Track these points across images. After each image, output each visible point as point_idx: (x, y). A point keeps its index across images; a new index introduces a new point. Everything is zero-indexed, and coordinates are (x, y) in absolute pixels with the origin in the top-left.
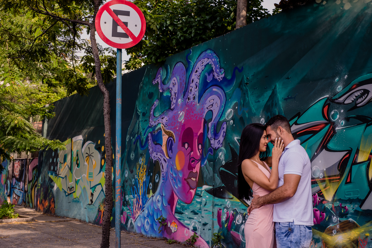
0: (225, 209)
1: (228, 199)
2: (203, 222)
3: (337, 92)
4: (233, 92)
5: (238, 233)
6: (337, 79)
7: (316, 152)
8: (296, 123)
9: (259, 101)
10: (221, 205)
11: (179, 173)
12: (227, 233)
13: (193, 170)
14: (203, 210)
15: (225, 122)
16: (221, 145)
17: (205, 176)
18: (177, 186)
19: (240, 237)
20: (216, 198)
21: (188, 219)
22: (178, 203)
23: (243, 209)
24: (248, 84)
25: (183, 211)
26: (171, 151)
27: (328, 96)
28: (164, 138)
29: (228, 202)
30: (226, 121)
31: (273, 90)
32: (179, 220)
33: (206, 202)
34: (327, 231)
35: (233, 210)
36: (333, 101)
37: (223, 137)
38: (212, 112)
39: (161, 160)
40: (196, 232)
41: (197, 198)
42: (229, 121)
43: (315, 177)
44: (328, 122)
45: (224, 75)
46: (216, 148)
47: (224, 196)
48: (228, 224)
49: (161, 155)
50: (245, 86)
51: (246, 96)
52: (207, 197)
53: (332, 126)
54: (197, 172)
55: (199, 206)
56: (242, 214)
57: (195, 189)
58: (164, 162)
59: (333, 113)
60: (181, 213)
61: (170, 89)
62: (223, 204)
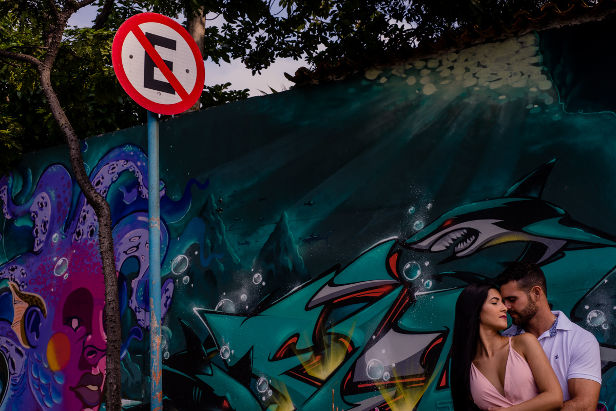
3: (415, 231)
4: (186, 225)
6: (411, 210)
7: (375, 334)
8: (331, 283)
9: (247, 243)
11: (55, 376)
13: (91, 370)
15: (171, 280)
18: (51, 401)
24: (221, 210)
27: (396, 237)
28: (17, 308)
30: (173, 278)
31: (277, 223)
36: (408, 246)
37: (166, 306)
38: (137, 260)
39: (8, 351)
42: (180, 277)
43: (373, 379)
44: (398, 282)
45: (165, 193)
46: (147, 327)
49: (9, 340)
50: (213, 214)
51: (217, 232)
53: (407, 290)
54: (100, 374)
57: (96, 408)
58: (17, 355)
59: (408, 266)
61: (31, 214)
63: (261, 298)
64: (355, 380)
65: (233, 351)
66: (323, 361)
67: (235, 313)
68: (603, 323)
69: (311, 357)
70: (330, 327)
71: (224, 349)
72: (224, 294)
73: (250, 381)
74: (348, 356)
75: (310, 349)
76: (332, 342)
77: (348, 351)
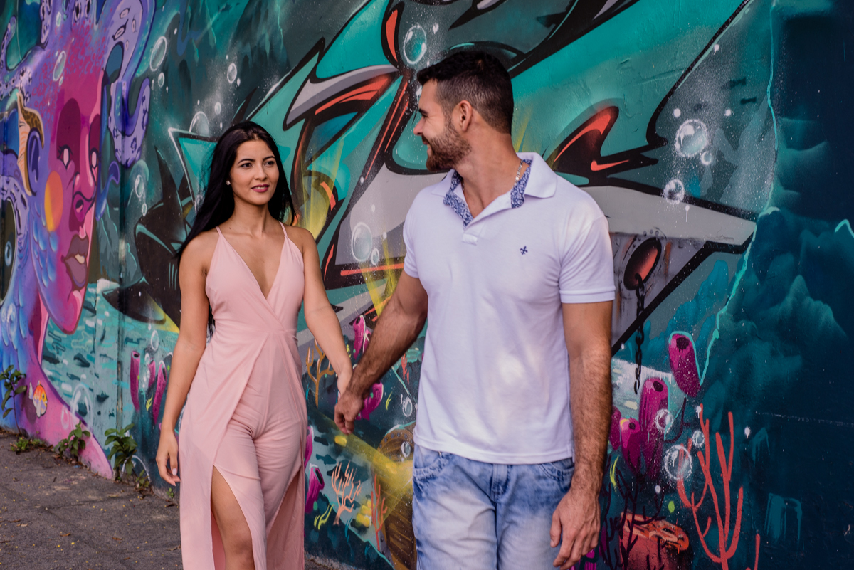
0: (147, 355)
1: (154, 325)
2: (98, 392)
7: (364, 174)
8: (314, 78)
9: (228, 8)
10: (138, 342)
11: (51, 239)
12: (152, 430)
13: (78, 231)
14: (98, 353)
15: (148, 80)
16: (139, 152)
17: (102, 250)
18: (47, 277)
20: (128, 319)
21: (67, 379)
22: (48, 330)
25: (58, 353)
26: (35, 171)
28: (22, 134)
29: (154, 333)
30: (150, 77)
32: (51, 382)
33: (105, 332)
34: (387, 446)
35: (164, 357)
37: (143, 127)
38: (121, 50)
39: (15, 200)
40: (86, 419)
41: (88, 317)
43: (358, 260)
44: (396, 70)
46: (127, 161)
47: (144, 315)
48: (153, 402)
49: (17, 184)
52: (107, 315)
53: (406, 84)
54: (87, 237)
55: (90, 341)
57: (83, 290)
58: (22, 205)
59: (409, 36)
60: (54, 361)
62: (143, 338)
63: (235, 108)
64: (338, 262)
66: (302, 224)
67: (209, 136)
68: (704, 151)
70: (311, 161)
72: (199, 102)
74: (331, 215)
76: (312, 189)
77: (330, 205)
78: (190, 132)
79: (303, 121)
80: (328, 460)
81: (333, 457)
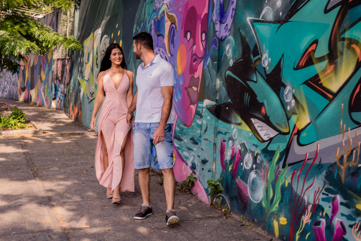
0: (230, 141)
1: (235, 125)
2: (202, 158)
5: (246, 184)
10: (225, 134)
11: (180, 78)
12: (232, 182)
13: (194, 74)
14: (203, 138)
16: (229, 32)
17: (207, 84)
18: (177, 98)
19: (248, 192)
20: (220, 121)
21: (186, 150)
22: (177, 124)
23: (254, 145)
25: (182, 136)
26: (172, 44)
28: (167, 26)
29: (235, 130)
32: (178, 150)
33: (207, 127)
35: (241, 143)
37: (232, 18)
40: (195, 171)
41: (198, 119)
46: (222, 37)
47: (229, 120)
48: (233, 167)
49: (163, 51)
52: (208, 119)
54: (199, 77)
55: (199, 131)
56: (253, 153)
57: (196, 105)
60: (180, 140)
62: (228, 132)
63: (291, 3)
65: (270, 59)
66: (336, 71)
67: (273, 20)
69: (326, 67)
70: (344, 31)
71: (265, 57)
72: (266, 1)
73: (279, 90)
74: (358, 66)
75: (326, 58)
76: (345, 49)
77: (358, 60)
78: (260, 19)
79: (340, 7)
80: (349, 217)
81: (354, 217)
